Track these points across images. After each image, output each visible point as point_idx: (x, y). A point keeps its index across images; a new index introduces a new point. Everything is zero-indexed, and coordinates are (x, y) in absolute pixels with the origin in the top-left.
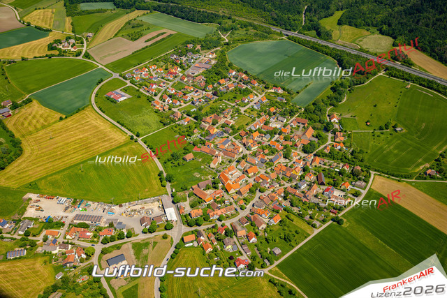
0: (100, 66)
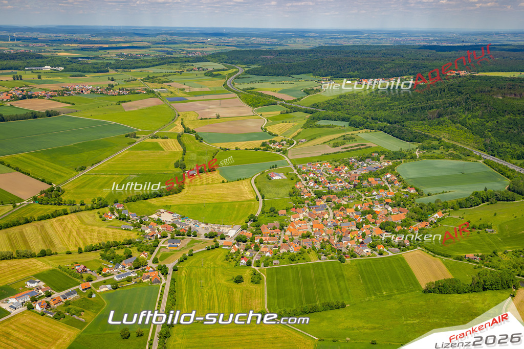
0: (287, 159)
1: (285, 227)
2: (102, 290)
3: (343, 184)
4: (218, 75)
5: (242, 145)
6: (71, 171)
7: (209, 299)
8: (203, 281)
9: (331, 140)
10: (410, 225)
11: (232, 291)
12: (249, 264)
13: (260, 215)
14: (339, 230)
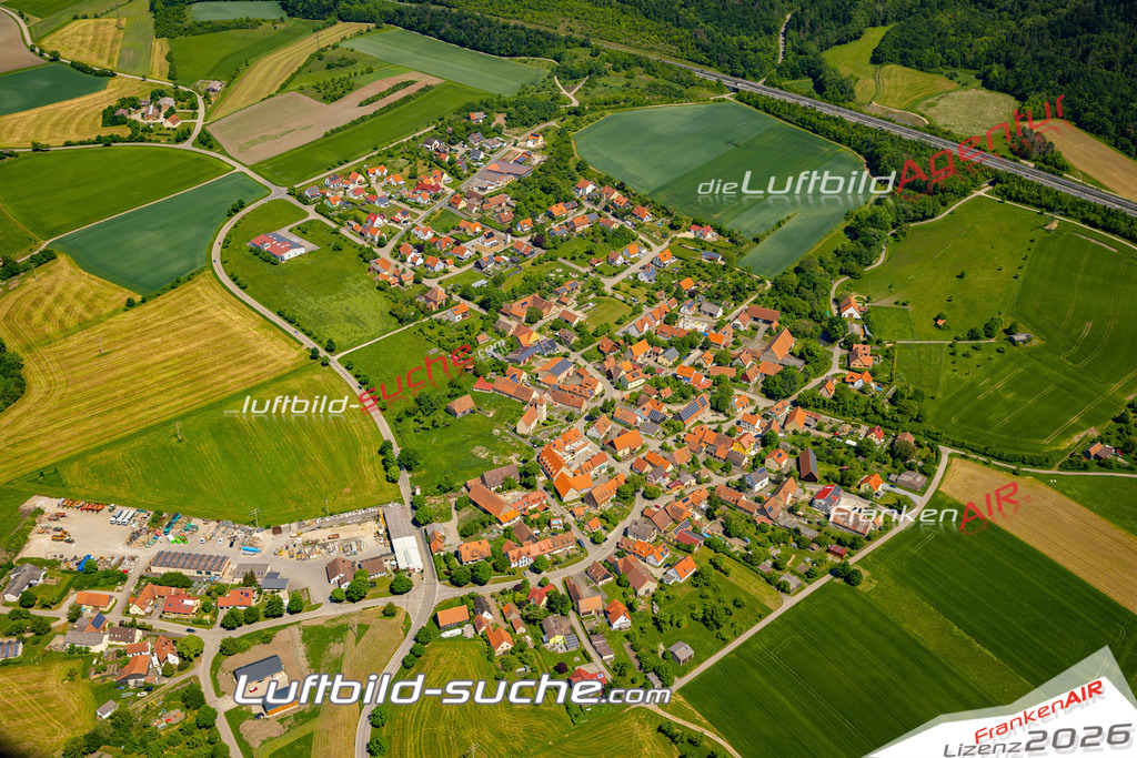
0: (239, 168)
3: (495, 241)
9: (294, 76)
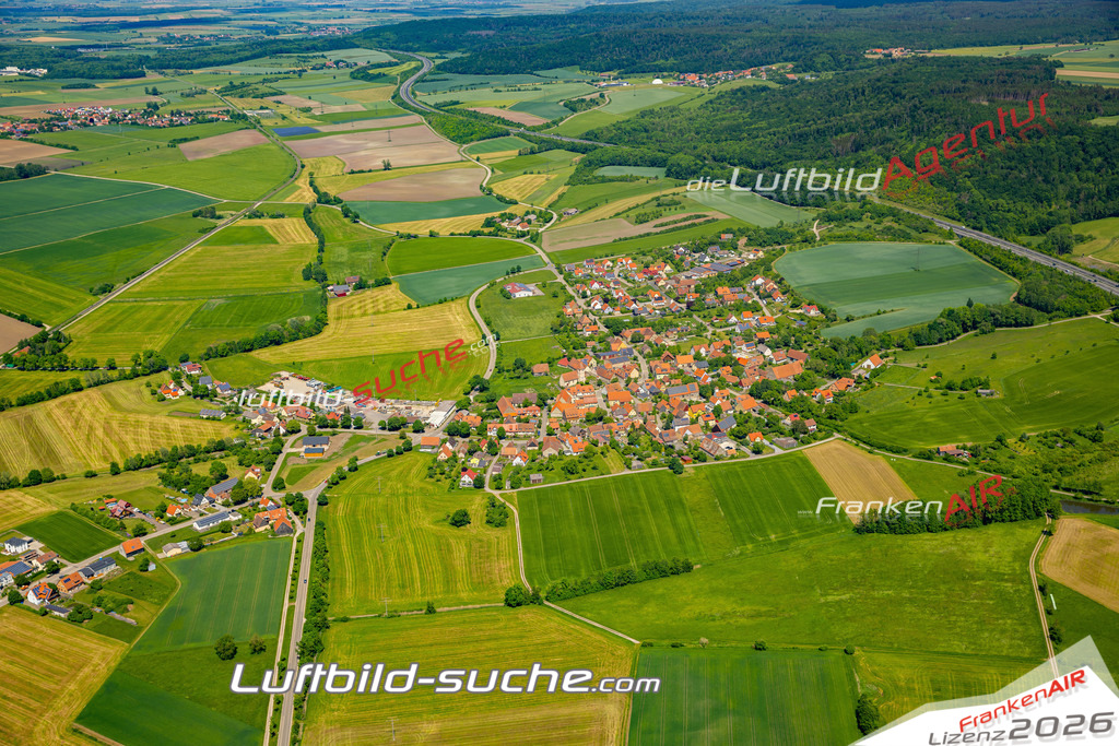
0: (540, 252)
1: (549, 402)
2: (169, 555)
3: (663, 303)
4: (379, 76)
5: (444, 226)
6: (82, 296)
7: (400, 565)
8: (384, 526)
9: (630, 209)
10: (813, 386)
11: (448, 545)
12: (479, 484)
13: (493, 377)
14: (664, 402)
